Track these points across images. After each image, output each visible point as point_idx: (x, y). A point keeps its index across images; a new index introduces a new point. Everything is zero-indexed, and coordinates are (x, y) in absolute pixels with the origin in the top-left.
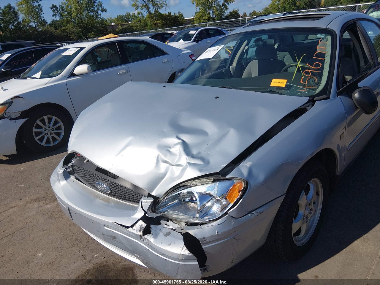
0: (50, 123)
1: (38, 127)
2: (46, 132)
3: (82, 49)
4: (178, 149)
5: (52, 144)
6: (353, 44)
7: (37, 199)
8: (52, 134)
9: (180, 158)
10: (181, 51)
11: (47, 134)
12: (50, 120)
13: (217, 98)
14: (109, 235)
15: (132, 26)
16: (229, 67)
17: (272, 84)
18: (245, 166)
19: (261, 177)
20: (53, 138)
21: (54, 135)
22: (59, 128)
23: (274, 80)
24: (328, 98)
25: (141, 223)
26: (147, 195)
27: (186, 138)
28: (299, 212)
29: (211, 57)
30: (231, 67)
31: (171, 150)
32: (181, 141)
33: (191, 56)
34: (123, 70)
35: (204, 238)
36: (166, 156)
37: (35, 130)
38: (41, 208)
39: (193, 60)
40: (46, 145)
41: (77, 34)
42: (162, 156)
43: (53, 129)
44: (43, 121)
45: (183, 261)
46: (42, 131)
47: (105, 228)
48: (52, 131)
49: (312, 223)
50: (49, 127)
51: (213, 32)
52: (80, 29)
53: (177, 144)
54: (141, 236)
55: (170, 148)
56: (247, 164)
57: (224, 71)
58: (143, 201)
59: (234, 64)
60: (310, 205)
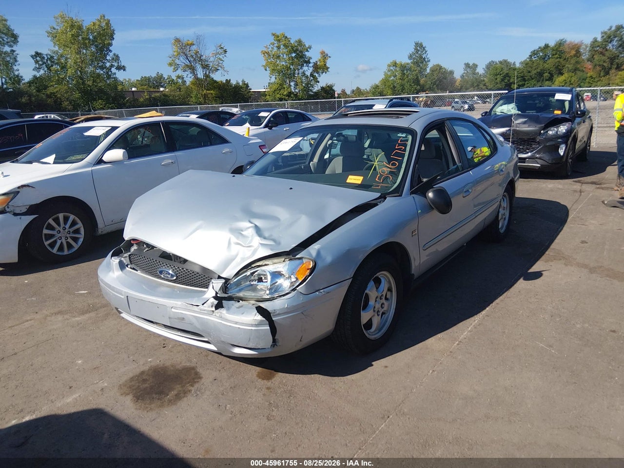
0: (65, 223)
1: (50, 227)
2: (60, 235)
3: (114, 129)
4: (250, 232)
5: (66, 252)
6: (443, 145)
7: (60, 313)
8: (68, 238)
9: (251, 240)
10: (249, 140)
11: (60, 238)
12: (66, 219)
13: (291, 189)
14: (176, 317)
15: (165, 95)
16: (309, 163)
17: (348, 181)
18: (314, 248)
19: (329, 259)
20: (68, 243)
21: (70, 240)
22: (77, 231)
23: (350, 177)
24: (400, 196)
25: (213, 300)
26: (217, 277)
27: (258, 222)
28: (370, 303)
29: (287, 149)
30: (311, 163)
31: (243, 233)
32: (253, 225)
33: (261, 147)
34: (168, 160)
35: (275, 310)
36: (238, 238)
37: (45, 231)
38: (67, 321)
39: (264, 152)
40: (59, 253)
41: (74, 101)
42: (234, 240)
43: (69, 232)
44: (57, 220)
45: (256, 325)
46: (54, 233)
47: (173, 310)
48: (68, 235)
49: (386, 321)
50: (64, 229)
51: (293, 116)
52: (79, 93)
53: (249, 228)
54: (213, 311)
55: (242, 231)
56: (316, 247)
57: (303, 167)
58: (214, 282)
59: (316, 160)
60: (381, 299)
